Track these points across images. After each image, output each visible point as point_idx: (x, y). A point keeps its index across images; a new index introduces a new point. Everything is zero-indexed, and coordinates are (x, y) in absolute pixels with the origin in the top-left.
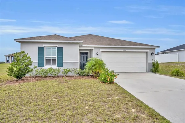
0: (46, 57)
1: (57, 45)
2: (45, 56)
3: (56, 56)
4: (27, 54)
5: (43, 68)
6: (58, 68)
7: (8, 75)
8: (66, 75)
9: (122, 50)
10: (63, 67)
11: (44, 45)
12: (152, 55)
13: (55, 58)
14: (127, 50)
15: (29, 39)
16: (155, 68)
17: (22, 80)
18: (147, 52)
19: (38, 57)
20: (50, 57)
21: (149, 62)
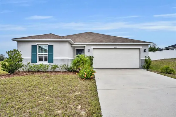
0: (39, 55)
1: (49, 44)
2: (38, 53)
3: (47, 54)
4: (20, 52)
5: (36, 64)
6: (48, 64)
7: (2, 70)
8: (54, 71)
9: (113, 47)
10: (53, 63)
11: (36, 44)
12: (144, 51)
13: (47, 55)
14: (118, 47)
15: (25, 38)
16: (147, 65)
17: (14, 74)
18: (139, 49)
19: (32, 54)
20: (43, 55)
21: (141, 58)
